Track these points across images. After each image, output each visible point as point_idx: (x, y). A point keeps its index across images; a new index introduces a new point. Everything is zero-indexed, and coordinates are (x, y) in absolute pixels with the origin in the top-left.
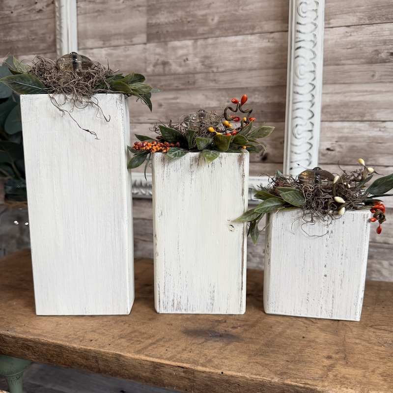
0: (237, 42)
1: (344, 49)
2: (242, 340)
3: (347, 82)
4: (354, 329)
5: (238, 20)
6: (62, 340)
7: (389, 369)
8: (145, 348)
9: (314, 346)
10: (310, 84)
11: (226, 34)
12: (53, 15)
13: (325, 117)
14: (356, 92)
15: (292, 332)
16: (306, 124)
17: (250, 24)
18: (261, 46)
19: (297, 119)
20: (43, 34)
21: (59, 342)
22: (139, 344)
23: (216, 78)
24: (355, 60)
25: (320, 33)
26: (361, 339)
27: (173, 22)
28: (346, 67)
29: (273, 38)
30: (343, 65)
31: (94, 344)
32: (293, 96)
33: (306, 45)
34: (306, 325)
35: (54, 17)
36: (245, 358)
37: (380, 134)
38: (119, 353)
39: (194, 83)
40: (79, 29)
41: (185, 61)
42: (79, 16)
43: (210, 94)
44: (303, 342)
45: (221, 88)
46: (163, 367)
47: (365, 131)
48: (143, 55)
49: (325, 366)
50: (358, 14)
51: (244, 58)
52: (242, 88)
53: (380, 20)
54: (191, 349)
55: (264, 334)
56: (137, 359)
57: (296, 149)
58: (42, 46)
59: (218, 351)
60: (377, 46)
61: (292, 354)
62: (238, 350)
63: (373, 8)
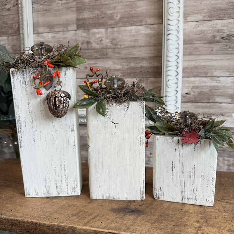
0: (132, 30)
1: (195, 34)
2: (146, 213)
3: (197, 54)
5: (132, 16)
6: (36, 219)
7: (232, 227)
8: (89, 222)
9: (188, 215)
10: (176, 55)
11: (125, 25)
12: (17, 12)
13: (185, 75)
14: (203, 60)
15: (174, 206)
16: (174, 79)
17: (139, 19)
18: (146, 33)
19: (169, 76)
20: (11, 24)
21: (35, 221)
22: (85, 219)
23: (120, 51)
24: (201, 41)
25: (181, 25)
26: (214, 209)
27: (93, 18)
28: (196, 45)
29: (153, 28)
30: (195, 44)
31: (57, 221)
32: (166, 63)
33: (173, 32)
35: (18, 13)
36: (149, 225)
37: (217, 84)
38: (73, 226)
39: (106, 54)
40: (34, 21)
41: (100, 41)
42: (34, 13)
43: (116, 61)
44: (181, 213)
45: (123, 57)
46: (100, 233)
47: (208, 83)
48: (75, 37)
49: (196, 227)
50: (203, 14)
51: (136, 39)
52: (135, 58)
53: (215, 18)
54: (116, 221)
55: (158, 208)
56: (84, 229)
57: (168, 94)
58: (11, 31)
59: (133, 222)
60: (214, 33)
61: (176, 221)
62: (145, 220)
63: (211, 11)
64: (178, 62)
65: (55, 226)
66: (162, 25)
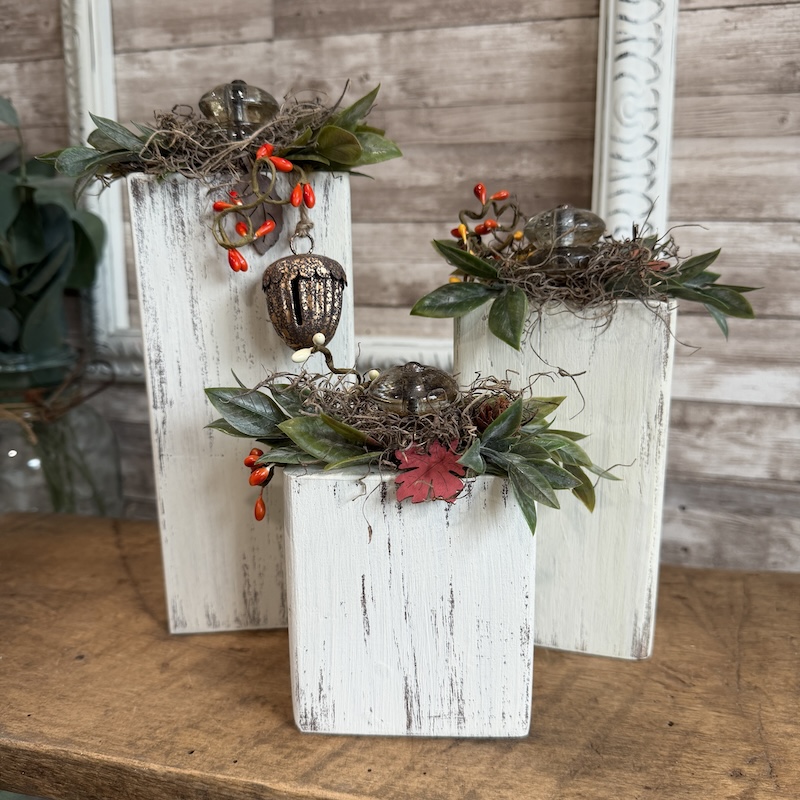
0: (479, 39)
1: (720, 58)
3: (725, 132)
4: (777, 699)
6: (121, 754)
8: (319, 767)
9: (698, 746)
10: (648, 137)
11: (456, 21)
13: (677, 210)
14: (745, 155)
15: (644, 710)
18: (534, 50)
19: (618, 216)
20: (30, 15)
21: (116, 759)
22: (305, 756)
23: (433, 119)
24: (743, 84)
25: (670, 20)
26: (796, 723)
28: (724, 100)
29: (561, 32)
30: (718, 94)
31: (198, 761)
32: (610, 164)
33: (639, 49)
34: (670, 692)
36: (551, 783)
37: (794, 248)
38: (260, 782)
40: (115, 5)
41: (361, 80)
43: (419, 155)
44: (672, 737)
45: (445, 142)
47: (761, 243)
48: (266, 66)
51: (497, 76)
52: (492, 145)
54: (426, 766)
55: (583, 718)
56: (304, 797)
58: (29, 43)
59: (487, 769)
60: (792, 53)
61: (655, 769)
62: (533, 764)
64: (652, 163)
65: (190, 779)
66: (593, 21)
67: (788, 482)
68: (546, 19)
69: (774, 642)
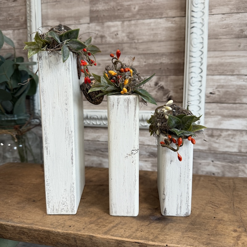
0: (151, 23)
1: (221, 28)
2: (175, 221)
3: (223, 50)
4: (245, 211)
5: (151, 8)
6: (49, 227)
8: (110, 230)
9: (223, 223)
10: (200, 51)
11: (144, 18)
12: (24, 3)
13: (209, 72)
14: (229, 56)
15: (206, 214)
16: (197, 77)
17: (159, 11)
18: (167, 26)
19: (192, 74)
20: (17, 16)
21: (47, 229)
22: (105, 227)
23: (137, 46)
24: (228, 36)
25: (206, 17)
27: (108, 9)
28: (222, 40)
29: (174, 21)
30: (220, 39)
31: (72, 229)
32: (189, 58)
33: (198, 25)
34: (214, 209)
35: (25, 5)
36: (180, 234)
37: (244, 83)
38: (92, 234)
40: (43, 13)
41: (116, 35)
42: (43, 5)
44: (215, 221)
45: (140, 53)
46: (124, 243)
47: (234, 82)
48: (87, 31)
49: (234, 237)
50: (230, 6)
51: (156, 34)
52: (154, 54)
53: (244, 10)
54: (142, 230)
56: (105, 238)
57: (191, 93)
58: (16, 24)
59: (160, 230)
60: (242, 27)
61: (211, 230)
62: (174, 229)
63: (239, 2)
64: (202, 58)
65: (70, 234)
66: (184, 18)
67: (244, 153)
68: (170, 17)
69: (243, 196)
